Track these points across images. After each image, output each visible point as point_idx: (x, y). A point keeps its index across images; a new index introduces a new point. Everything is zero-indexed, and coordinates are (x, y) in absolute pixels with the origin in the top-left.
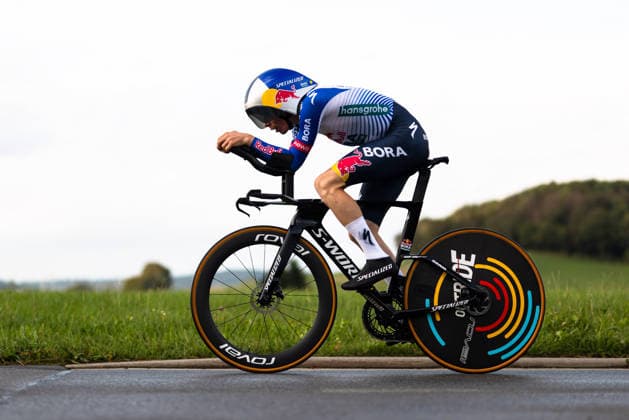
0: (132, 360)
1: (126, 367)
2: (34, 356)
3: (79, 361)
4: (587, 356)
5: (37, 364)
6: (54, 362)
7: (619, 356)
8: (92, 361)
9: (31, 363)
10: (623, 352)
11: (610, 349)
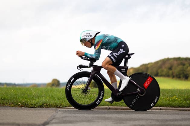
2: (47, 106)
3: (60, 107)
5: (48, 107)
6: (53, 107)
8: (63, 107)
9: (47, 107)
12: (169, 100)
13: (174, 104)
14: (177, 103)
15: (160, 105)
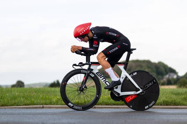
0: (7, 106)
1: (5, 108)
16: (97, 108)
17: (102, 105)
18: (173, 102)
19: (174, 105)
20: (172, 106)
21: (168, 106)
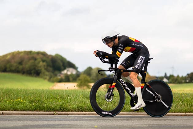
4: (42, 111)
7: (52, 111)
10: (53, 110)
11: (49, 109)
12: (13, 103)
13: (18, 107)
14: (21, 106)
15: (3, 108)
16: (5, 114)
17: (10, 111)
18: (88, 107)
19: (89, 111)
20: (87, 112)
21: (83, 112)
